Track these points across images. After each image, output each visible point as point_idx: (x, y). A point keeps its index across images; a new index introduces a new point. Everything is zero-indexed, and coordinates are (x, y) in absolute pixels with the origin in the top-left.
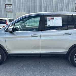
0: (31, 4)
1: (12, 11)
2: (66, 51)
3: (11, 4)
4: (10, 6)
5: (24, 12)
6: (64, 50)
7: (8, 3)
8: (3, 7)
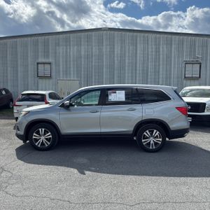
0: (92, 62)
1: (50, 77)
2: (132, 129)
3: (50, 63)
4: (47, 67)
5: (76, 79)
6: (128, 128)
7: (44, 61)
8: (31, 68)
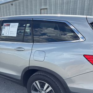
3: (46, 9)
